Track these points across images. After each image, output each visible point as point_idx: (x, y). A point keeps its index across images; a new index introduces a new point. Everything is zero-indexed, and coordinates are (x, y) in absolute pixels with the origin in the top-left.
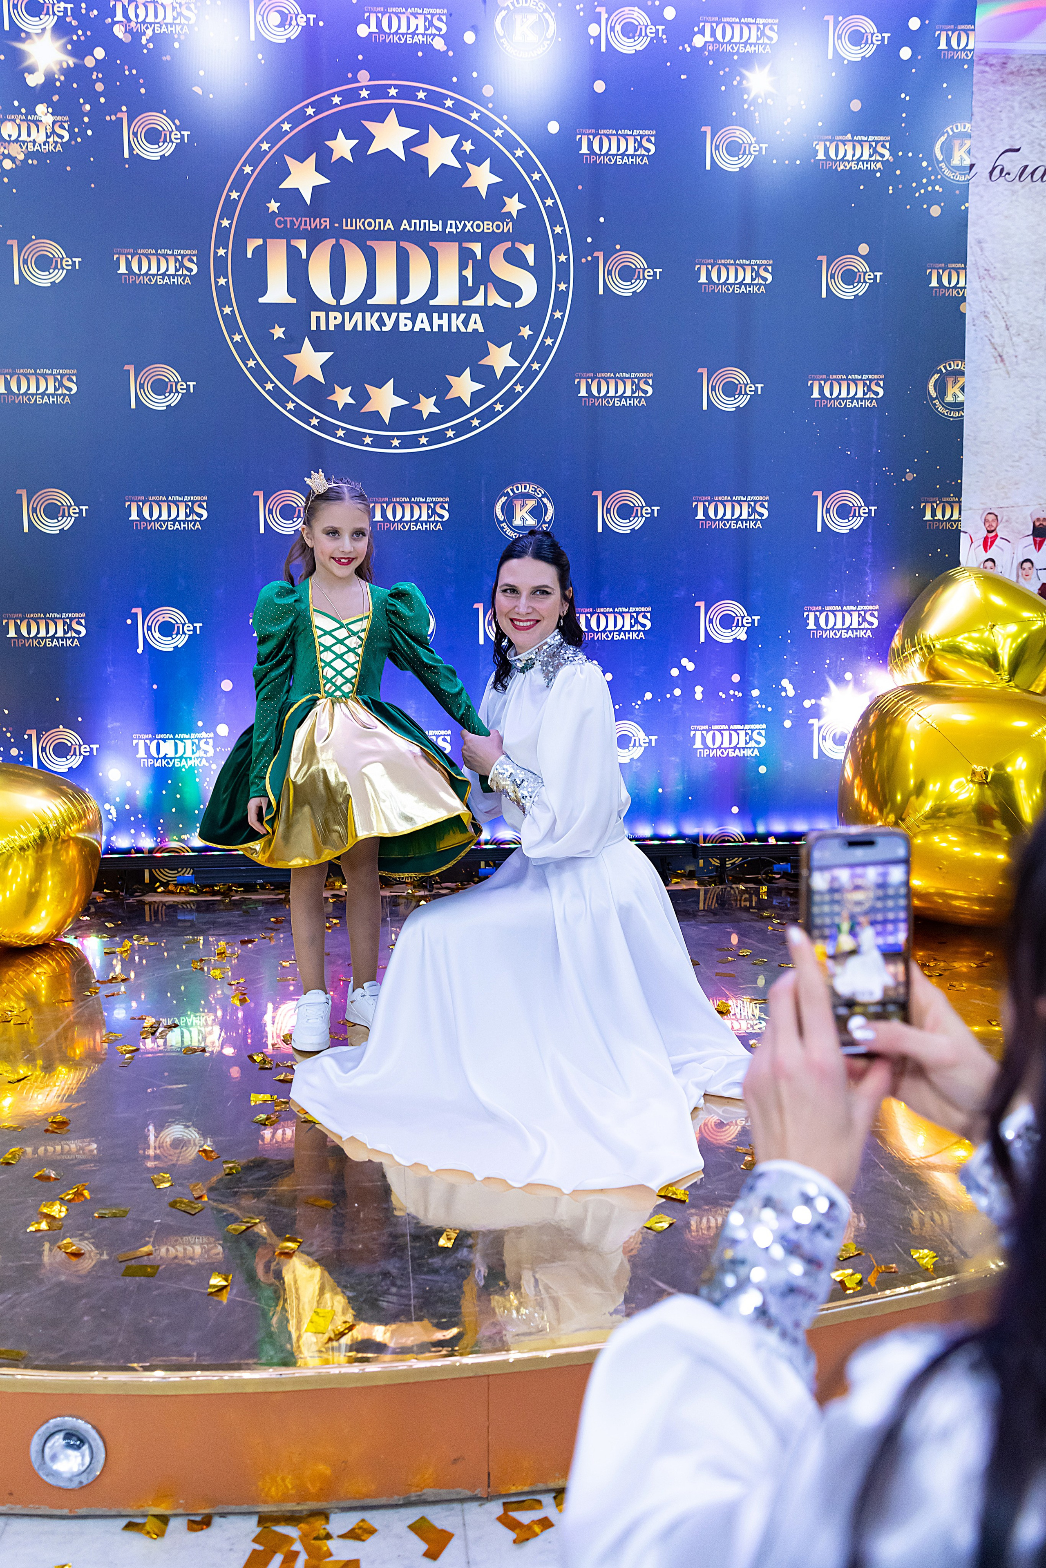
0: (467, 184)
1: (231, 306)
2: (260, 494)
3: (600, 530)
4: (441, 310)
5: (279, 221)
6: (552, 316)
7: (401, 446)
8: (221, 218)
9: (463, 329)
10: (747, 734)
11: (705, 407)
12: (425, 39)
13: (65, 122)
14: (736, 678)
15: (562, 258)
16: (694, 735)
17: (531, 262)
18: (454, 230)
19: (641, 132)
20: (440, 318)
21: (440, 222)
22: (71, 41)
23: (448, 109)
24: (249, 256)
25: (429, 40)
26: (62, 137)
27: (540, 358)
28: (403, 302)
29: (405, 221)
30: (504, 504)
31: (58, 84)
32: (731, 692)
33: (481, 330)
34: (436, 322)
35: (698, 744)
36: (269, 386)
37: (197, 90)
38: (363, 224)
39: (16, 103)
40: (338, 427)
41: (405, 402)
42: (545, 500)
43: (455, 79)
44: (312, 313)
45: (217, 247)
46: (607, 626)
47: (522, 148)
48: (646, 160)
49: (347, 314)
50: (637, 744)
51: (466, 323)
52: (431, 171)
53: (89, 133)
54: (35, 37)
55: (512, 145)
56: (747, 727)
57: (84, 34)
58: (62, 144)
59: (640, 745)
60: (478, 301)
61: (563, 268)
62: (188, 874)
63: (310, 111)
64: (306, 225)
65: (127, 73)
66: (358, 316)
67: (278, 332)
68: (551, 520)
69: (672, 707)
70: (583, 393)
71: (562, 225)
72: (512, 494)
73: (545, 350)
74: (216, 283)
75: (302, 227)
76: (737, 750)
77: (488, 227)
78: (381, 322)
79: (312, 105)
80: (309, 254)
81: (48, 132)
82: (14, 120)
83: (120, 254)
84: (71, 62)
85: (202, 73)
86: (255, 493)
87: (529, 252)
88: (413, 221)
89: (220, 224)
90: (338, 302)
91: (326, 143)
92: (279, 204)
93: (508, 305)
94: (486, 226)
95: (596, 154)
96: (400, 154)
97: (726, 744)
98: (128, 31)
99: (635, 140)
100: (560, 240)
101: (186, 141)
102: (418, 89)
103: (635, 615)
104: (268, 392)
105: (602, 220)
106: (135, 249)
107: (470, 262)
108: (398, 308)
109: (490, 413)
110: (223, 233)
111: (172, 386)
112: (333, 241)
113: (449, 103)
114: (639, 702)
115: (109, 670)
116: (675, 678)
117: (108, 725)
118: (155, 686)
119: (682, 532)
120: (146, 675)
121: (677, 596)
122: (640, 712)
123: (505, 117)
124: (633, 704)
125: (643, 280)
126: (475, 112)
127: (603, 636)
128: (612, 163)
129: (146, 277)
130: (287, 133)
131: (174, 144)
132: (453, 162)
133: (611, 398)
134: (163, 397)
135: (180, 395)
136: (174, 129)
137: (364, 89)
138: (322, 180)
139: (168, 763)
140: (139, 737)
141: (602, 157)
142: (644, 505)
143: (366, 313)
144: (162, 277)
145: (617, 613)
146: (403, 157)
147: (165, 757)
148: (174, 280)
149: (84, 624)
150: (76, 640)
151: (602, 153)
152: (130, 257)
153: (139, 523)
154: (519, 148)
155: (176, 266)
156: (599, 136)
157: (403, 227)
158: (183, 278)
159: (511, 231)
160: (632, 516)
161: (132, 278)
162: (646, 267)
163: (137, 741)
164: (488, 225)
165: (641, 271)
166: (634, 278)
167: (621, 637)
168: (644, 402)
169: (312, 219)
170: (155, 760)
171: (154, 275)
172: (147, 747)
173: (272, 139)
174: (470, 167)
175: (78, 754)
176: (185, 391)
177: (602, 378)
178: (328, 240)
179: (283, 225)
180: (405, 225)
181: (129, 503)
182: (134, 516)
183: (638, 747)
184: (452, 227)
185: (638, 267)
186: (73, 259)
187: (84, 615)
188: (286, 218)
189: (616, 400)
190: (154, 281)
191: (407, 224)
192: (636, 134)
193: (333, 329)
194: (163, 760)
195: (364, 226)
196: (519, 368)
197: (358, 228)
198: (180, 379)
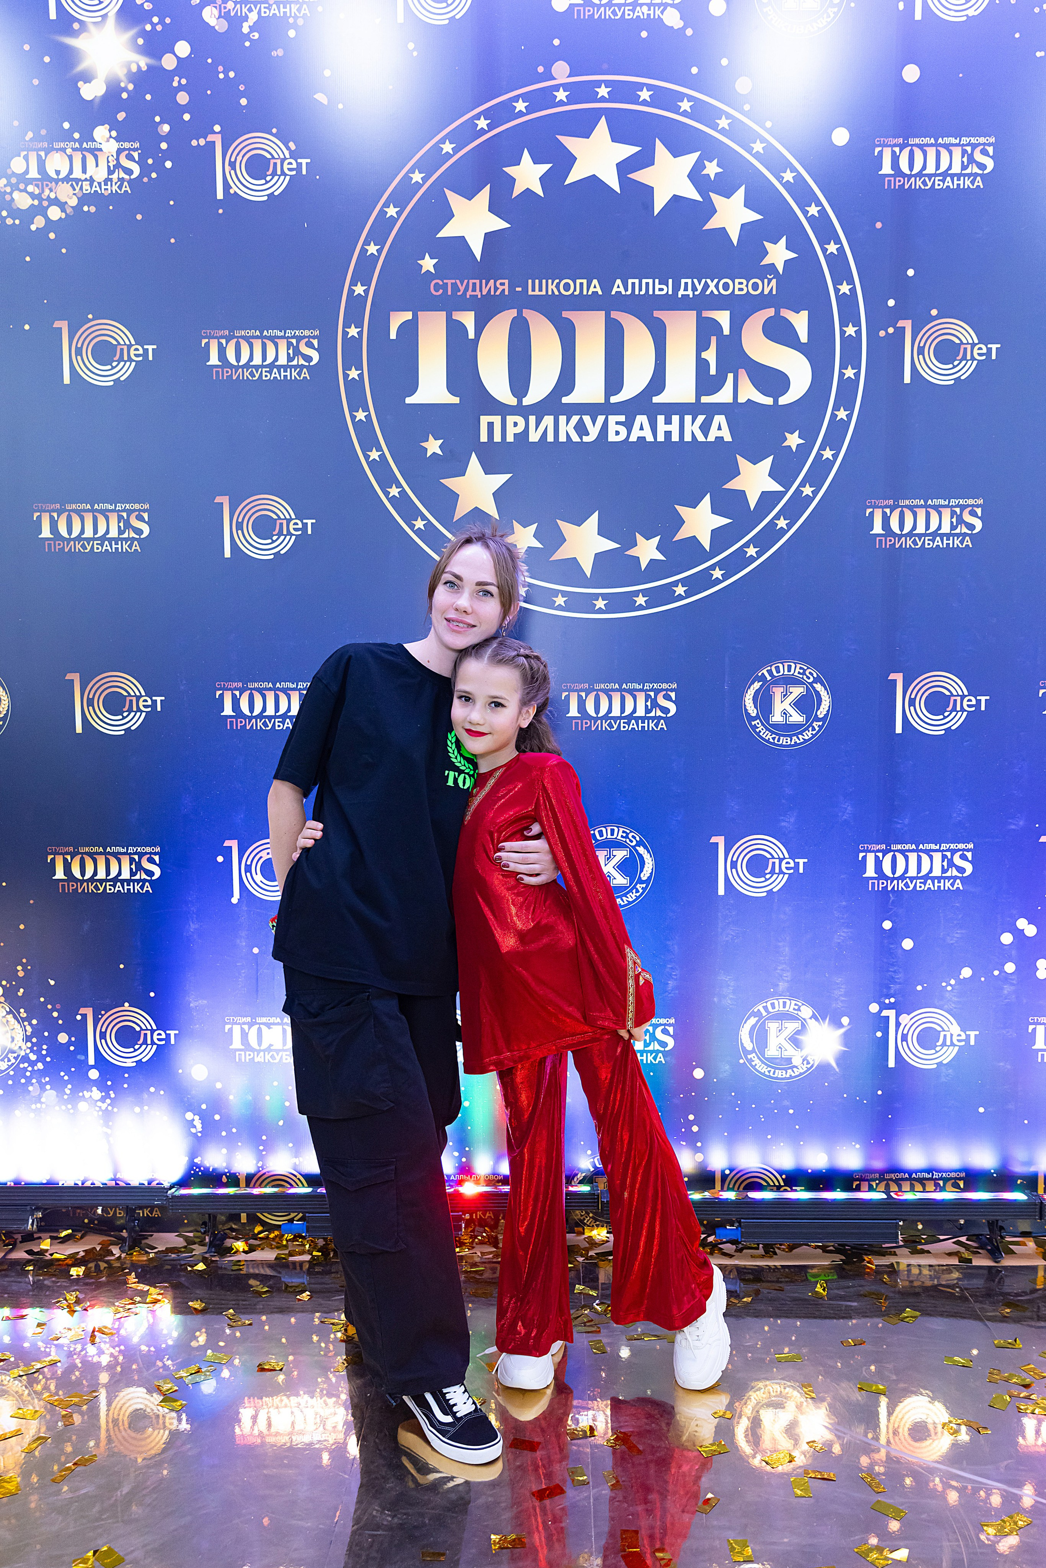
0: (712, 224)
1: (366, 409)
3: (899, 729)
4: (669, 410)
5: (437, 284)
6: (833, 416)
7: (608, 609)
8: (353, 283)
9: (700, 438)
12: (652, 12)
13: (135, 150)
15: (851, 330)
16: (1034, 1029)
17: (804, 338)
18: (690, 292)
19: (973, 140)
20: (668, 422)
21: (670, 281)
22: (143, 34)
23: (685, 114)
24: (393, 336)
25: (658, 12)
26: (129, 172)
27: (815, 478)
28: (614, 399)
29: (618, 282)
30: (757, 692)
31: (125, 95)
33: (728, 438)
34: (662, 427)
35: (1040, 1044)
37: (321, 97)
38: (558, 286)
39: (66, 125)
41: (612, 545)
42: (818, 687)
43: (694, 70)
44: (482, 417)
45: (347, 325)
46: (906, 870)
47: (793, 169)
49: (532, 419)
50: (948, 1043)
51: (705, 428)
52: (658, 207)
53: (168, 165)
54: (92, 28)
55: (778, 165)
57: (162, 22)
58: (130, 182)
59: (952, 1044)
60: (724, 396)
61: (851, 346)
62: (298, 1220)
63: (482, 123)
64: (474, 290)
65: (221, 76)
66: (548, 420)
67: (433, 446)
68: (826, 715)
69: (1002, 989)
70: (878, 529)
71: (851, 281)
72: (769, 678)
73: (821, 467)
74: (346, 376)
75: (470, 293)
77: (740, 286)
78: (581, 429)
79: (486, 114)
80: (479, 331)
81: (111, 164)
82: (64, 150)
83: (210, 337)
84: (143, 62)
85: (327, 73)
87: (800, 322)
88: (630, 281)
89: (351, 291)
90: (520, 401)
91: (507, 169)
92: (436, 260)
93: (769, 401)
94: (737, 286)
95: (904, 175)
96: (613, 182)
98: (225, 16)
99: (964, 152)
100: (847, 303)
101: (304, 172)
102: (640, 86)
103: (949, 854)
104: (418, 532)
105: (911, 272)
106: (232, 330)
107: (714, 340)
108: (606, 409)
109: (739, 560)
110: (355, 303)
111: (281, 524)
112: (514, 313)
113: (685, 105)
114: (953, 982)
115: (193, 926)
116: (1006, 947)
117: (190, 1002)
118: (256, 950)
119: (1022, 734)
120: (243, 934)
121: (1013, 827)
122: (954, 996)
123: (769, 124)
124: (944, 984)
125: (970, 362)
126: (724, 117)
127: (901, 885)
128: (926, 188)
129: (245, 370)
130: (448, 156)
131: (288, 178)
132: (691, 193)
133: (920, 536)
134: (269, 541)
135: (293, 538)
136: (288, 156)
137: (561, 89)
138: (499, 224)
139: (272, 1057)
140: (233, 1020)
141: (913, 179)
142: (966, 693)
143: (560, 417)
144: (268, 369)
145: (921, 851)
146: (617, 188)
147: (269, 1049)
148: (285, 374)
149: (158, 862)
150: (147, 884)
151: (913, 173)
152: (224, 341)
153: (234, 720)
154: (788, 170)
155: (288, 354)
156: (910, 148)
157: (615, 289)
158: (298, 369)
159: (774, 293)
160: (948, 709)
161: (227, 372)
162: (976, 341)
163: (230, 1026)
164: (740, 283)
165: (969, 347)
166: (958, 358)
167: (927, 886)
168: (968, 542)
169: (484, 281)
170: (256, 1053)
171: (257, 367)
172: (244, 1035)
173: (427, 166)
174: (716, 198)
175: (149, 1042)
176: (300, 533)
177: (906, 506)
178: (506, 311)
179: (441, 291)
180: (618, 287)
181: (221, 692)
182: (228, 710)
183: (949, 1046)
184: (688, 287)
185: (965, 341)
186: (146, 347)
187: (158, 849)
188: (445, 281)
189: (927, 538)
190: (257, 376)
191: (621, 285)
192: (965, 143)
193: (512, 441)
194: (266, 1053)
195: (559, 291)
196: (783, 494)
197: (550, 293)
198: (293, 516)
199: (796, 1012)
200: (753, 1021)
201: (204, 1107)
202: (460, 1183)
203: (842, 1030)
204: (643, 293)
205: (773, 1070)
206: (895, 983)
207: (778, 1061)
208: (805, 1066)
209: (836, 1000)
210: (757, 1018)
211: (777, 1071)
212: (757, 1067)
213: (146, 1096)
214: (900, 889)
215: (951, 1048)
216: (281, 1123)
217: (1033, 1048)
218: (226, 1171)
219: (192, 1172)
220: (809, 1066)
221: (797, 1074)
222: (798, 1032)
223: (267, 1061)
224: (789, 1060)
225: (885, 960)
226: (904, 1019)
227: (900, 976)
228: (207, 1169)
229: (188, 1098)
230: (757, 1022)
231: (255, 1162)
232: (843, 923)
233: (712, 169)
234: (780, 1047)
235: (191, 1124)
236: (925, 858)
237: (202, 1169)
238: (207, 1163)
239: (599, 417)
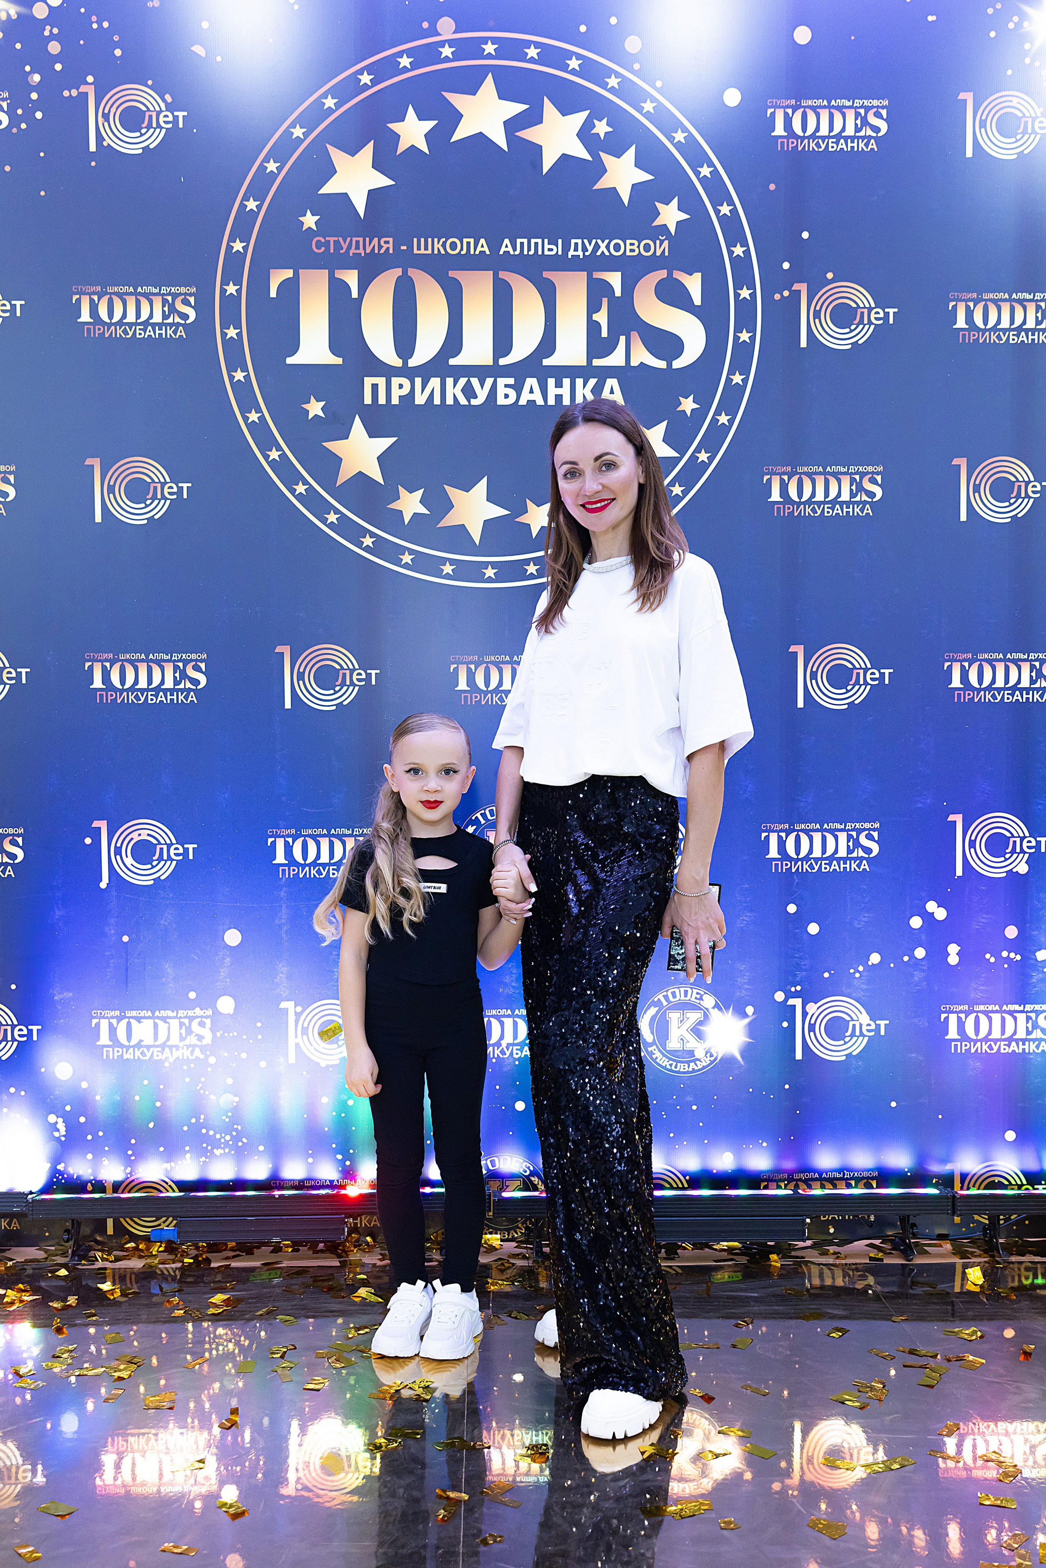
0: (604, 183)
1: (245, 369)
2: (286, 650)
3: (800, 704)
4: (561, 373)
5: (318, 242)
6: (729, 380)
7: (498, 578)
8: (232, 239)
9: (592, 400)
10: (1028, 1018)
11: (963, 517)
13: (4, 100)
14: (1011, 932)
15: (745, 293)
16: (947, 1018)
17: (697, 300)
18: (580, 253)
19: (866, 103)
20: (559, 385)
21: (560, 241)
23: (573, 72)
24: (273, 294)
27: (711, 443)
28: (503, 362)
29: (507, 241)
32: (1005, 954)
33: (620, 402)
34: (552, 391)
35: (953, 1033)
36: (301, 489)
37: (198, 49)
38: (444, 245)
40: (403, 550)
41: (503, 512)
43: (583, 28)
44: (365, 379)
45: (225, 282)
46: (811, 851)
47: (685, 130)
48: (873, 145)
49: (418, 381)
50: (858, 1033)
51: (597, 392)
52: (547, 165)
53: (39, 115)
55: (669, 126)
56: (1028, 1007)
59: (862, 1034)
60: (616, 359)
61: (746, 309)
62: (168, 1226)
63: (366, 79)
64: (357, 248)
65: (95, 26)
66: (435, 382)
67: (315, 408)
69: (912, 975)
70: (776, 496)
71: (745, 244)
73: (717, 433)
74: (224, 335)
75: (353, 251)
76: (1014, 1044)
77: (631, 247)
78: (469, 391)
79: (369, 69)
80: (362, 290)
83: (82, 294)
84: (14, 12)
85: (205, 25)
86: (279, 649)
87: (694, 284)
88: (519, 241)
89: (229, 248)
90: (405, 363)
91: (389, 125)
92: (318, 217)
93: (662, 364)
94: (628, 247)
95: (797, 137)
96: (501, 141)
97: (996, 1034)
99: (857, 115)
100: (741, 265)
101: (181, 126)
102: (528, 44)
103: (854, 834)
104: (299, 497)
105: (805, 235)
106: (104, 286)
107: (605, 301)
108: (494, 371)
110: (234, 260)
111: (155, 488)
112: (398, 272)
113: (574, 64)
114: (861, 968)
115: (58, 913)
116: (916, 931)
117: (54, 995)
118: (125, 939)
119: (927, 708)
120: (113, 921)
121: (920, 805)
122: (863, 983)
123: (659, 84)
124: (852, 971)
125: (867, 327)
126: (613, 75)
127: (806, 866)
128: (820, 150)
129: (118, 327)
130: (330, 111)
131: (164, 131)
132: (582, 153)
133: (819, 503)
134: (143, 505)
135: (168, 502)
136: (164, 108)
137: (447, 45)
138: (383, 181)
139: (143, 1053)
140: (101, 1014)
141: (806, 141)
142: (869, 666)
143: (447, 379)
144: (142, 327)
145: (826, 830)
146: (504, 146)
147: (139, 1045)
148: (160, 332)
149: (21, 844)
150: (9, 868)
151: (806, 135)
152: (96, 298)
153: (104, 693)
154: (679, 130)
155: (164, 311)
156: (802, 109)
157: (503, 249)
158: (174, 328)
159: (667, 254)
160: (850, 683)
161: (99, 329)
162: (873, 305)
163: (97, 1020)
164: (633, 244)
165: (866, 311)
166: (855, 322)
167: (833, 867)
168: (868, 510)
169: (367, 239)
170: (125, 1049)
171: (130, 325)
172: (112, 1030)
173: (309, 121)
174: (607, 159)
175: (9, 1038)
176: (175, 497)
177: (804, 473)
178: (391, 270)
179: (323, 249)
180: (507, 246)
181: (91, 663)
182: (98, 683)
183: (858, 1037)
184: (578, 248)
185: (861, 305)
186: (13, 302)
187: (21, 831)
188: (327, 239)
189: (826, 506)
190: (131, 334)
191: (509, 245)
192: (858, 105)
193: (398, 403)
194: (136, 1049)
195: (445, 249)
196: (678, 460)
197: (436, 252)
198: (168, 480)
199: (698, 1001)
200: (653, 1011)
201: (68, 1108)
202: (343, 1187)
203: (747, 1021)
204: (531, 253)
205: (674, 1064)
206: (801, 970)
207: (680, 1053)
208: (709, 1058)
209: (740, 988)
210: (657, 1008)
211: (679, 1064)
212: (658, 1060)
213: (6, 1097)
214: (804, 871)
215: (861, 1038)
216: (151, 1125)
217: (946, 1038)
218: (92, 1178)
219: (55, 1180)
220: (712, 1059)
221: (700, 1067)
222: (701, 1023)
223: (136, 1058)
224: (691, 1053)
225: (790, 946)
226: (812, 1008)
227: (806, 962)
228: (70, 1177)
229: (51, 1099)
230: (658, 1012)
231: (123, 1168)
232: (746, 906)
233: (602, 128)
234: (682, 1039)
235: (54, 1127)
236: (830, 839)
237: (65, 1176)
238: (71, 1170)
239: (487, 379)
